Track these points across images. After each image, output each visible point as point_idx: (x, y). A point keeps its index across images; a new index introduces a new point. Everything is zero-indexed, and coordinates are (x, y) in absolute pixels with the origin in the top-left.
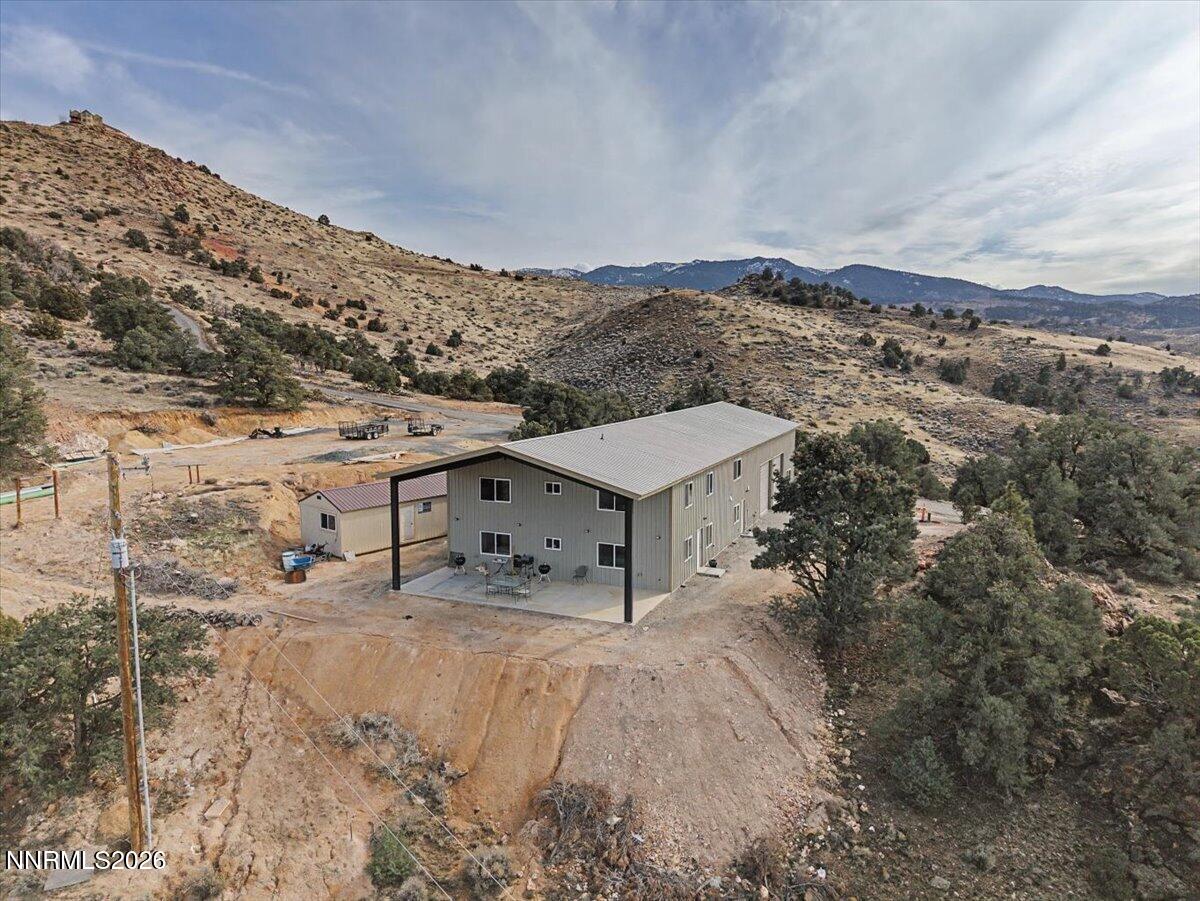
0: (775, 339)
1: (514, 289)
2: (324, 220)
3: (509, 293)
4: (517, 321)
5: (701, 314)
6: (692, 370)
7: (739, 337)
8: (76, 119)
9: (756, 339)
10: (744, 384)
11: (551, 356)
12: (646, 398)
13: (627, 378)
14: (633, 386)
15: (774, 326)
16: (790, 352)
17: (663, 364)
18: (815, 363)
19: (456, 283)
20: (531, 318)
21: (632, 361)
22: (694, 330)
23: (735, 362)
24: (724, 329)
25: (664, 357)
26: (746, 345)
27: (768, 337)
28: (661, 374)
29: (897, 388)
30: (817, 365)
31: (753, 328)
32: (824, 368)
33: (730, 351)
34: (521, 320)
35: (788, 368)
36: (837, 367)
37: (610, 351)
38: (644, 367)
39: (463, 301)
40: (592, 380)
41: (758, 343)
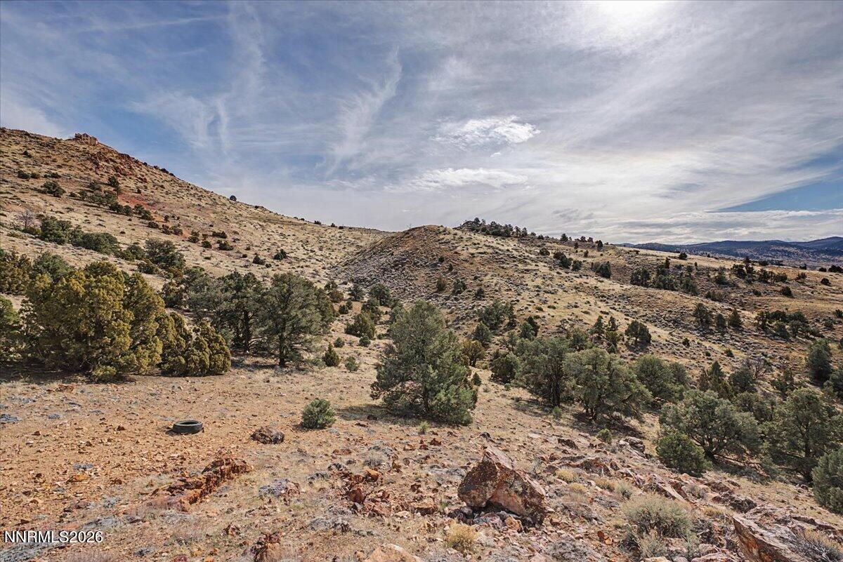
0: (490, 251)
1: (337, 233)
2: (233, 198)
3: (333, 234)
4: (334, 248)
5: (441, 237)
6: (438, 270)
7: (467, 249)
8: (78, 137)
9: (479, 251)
10: (476, 278)
11: (346, 265)
12: (405, 290)
13: (393, 276)
14: (396, 282)
15: (487, 244)
16: (502, 258)
17: (418, 266)
18: (520, 265)
19: (302, 229)
20: (342, 246)
21: (396, 265)
22: (438, 246)
23: (467, 265)
24: (456, 245)
25: (418, 262)
26: (472, 254)
27: (485, 249)
28: (416, 273)
29: (579, 281)
30: (521, 266)
31: (475, 244)
32: (526, 268)
33: (462, 257)
34: (337, 247)
35: (503, 268)
36: (533, 267)
37: (383, 260)
38: (404, 269)
39: (303, 238)
40: (369, 279)
41: (480, 253)
